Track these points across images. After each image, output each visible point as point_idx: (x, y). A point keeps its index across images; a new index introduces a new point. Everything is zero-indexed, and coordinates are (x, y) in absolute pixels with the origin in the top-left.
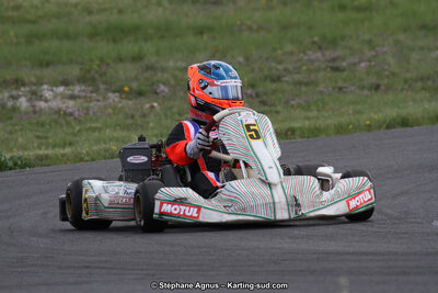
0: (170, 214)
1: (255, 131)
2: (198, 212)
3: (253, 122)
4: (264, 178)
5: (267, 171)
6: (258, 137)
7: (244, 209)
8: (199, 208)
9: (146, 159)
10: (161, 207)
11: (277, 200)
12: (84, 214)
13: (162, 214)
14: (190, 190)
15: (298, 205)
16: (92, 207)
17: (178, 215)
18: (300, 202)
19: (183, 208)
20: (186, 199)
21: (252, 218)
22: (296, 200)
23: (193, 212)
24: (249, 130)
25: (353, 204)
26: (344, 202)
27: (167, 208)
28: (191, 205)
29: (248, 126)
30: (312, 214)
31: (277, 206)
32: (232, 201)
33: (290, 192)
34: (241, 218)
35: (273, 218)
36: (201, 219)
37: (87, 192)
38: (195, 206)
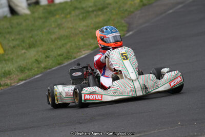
0: (89, 99)
1: (126, 56)
2: (101, 97)
3: (125, 52)
4: (129, 78)
6: (127, 59)
7: (122, 93)
8: (102, 95)
9: (81, 73)
10: (85, 97)
11: (136, 87)
12: (56, 101)
13: (85, 100)
14: (97, 87)
15: (146, 88)
16: (59, 98)
17: (93, 100)
18: (147, 86)
19: (94, 96)
20: (95, 92)
21: (126, 97)
22: (145, 86)
23: (99, 97)
24: (123, 56)
26: (168, 84)
27: (87, 97)
28: (98, 94)
29: (122, 54)
30: (153, 91)
31: (137, 90)
32: (116, 90)
33: (142, 83)
34: (121, 97)
35: (134, 95)
36: (103, 100)
37: (56, 91)
38: (100, 94)
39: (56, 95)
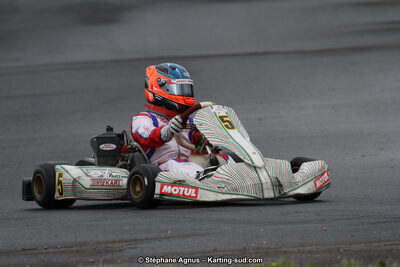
0: (171, 194)
2: (196, 193)
4: (250, 162)
5: (252, 156)
7: (236, 190)
8: (197, 189)
9: (114, 147)
10: (162, 188)
11: (264, 181)
13: (162, 194)
15: (280, 185)
17: (178, 195)
19: (182, 189)
20: (184, 181)
21: (244, 197)
22: (279, 181)
23: (192, 192)
25: (319, 184)
26: (312, 182)
27: (167, 189)
28: (189, 187)
30: (291, 193)
31: (265, 186)
32: (224, 182)
33: (273, 174)
34: (234, 197)
35: (260, 196)
36: (199, 198)
37: (61, 175)
38: (193, 187)
39: (60, 182)
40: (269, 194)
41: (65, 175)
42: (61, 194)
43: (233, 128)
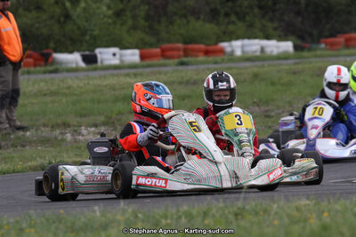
0: (145, 185)
2: (166, 183)
4: (211, 158)
5: (213, 153)
7: (199, 181)
9: (107, 149)
10: (137, 180)
11: (222, 174)
12: (61, 190)
13: (138, 185)
15: (237, 177)
18: (238, 175)
19: (154, 180)
20: (156, 174)
21: (205, 187)
22: (236, 174)
23: (162, 183)
25: (272, 177)
27: (142, 181)
28: (160, 179)
30: (247, 184)
31: (223, 177)
32: (189, 175)
33: (231, 168)
35: (219, 186)
36: (168, 188)
37: (62, 174)
38: (163, 179)
39: (62, 180)
40: (227, 184)
41: (66, 174)
42: (63, 189)
43: (200, 131)
